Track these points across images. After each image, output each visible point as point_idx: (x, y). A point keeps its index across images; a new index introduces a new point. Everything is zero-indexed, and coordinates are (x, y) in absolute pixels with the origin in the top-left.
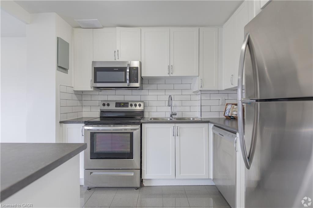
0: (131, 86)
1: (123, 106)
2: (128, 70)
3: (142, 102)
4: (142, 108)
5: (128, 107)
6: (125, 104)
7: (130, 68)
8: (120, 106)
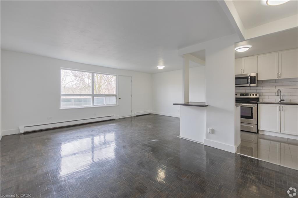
0: (251, 85)
1: (245, 95)
2: (249, 78)
3: (257, 93)
4: (257, 96)
5: (248, 96)
6: (247, 94)
7: (251, 77)
8: (243, 96)
